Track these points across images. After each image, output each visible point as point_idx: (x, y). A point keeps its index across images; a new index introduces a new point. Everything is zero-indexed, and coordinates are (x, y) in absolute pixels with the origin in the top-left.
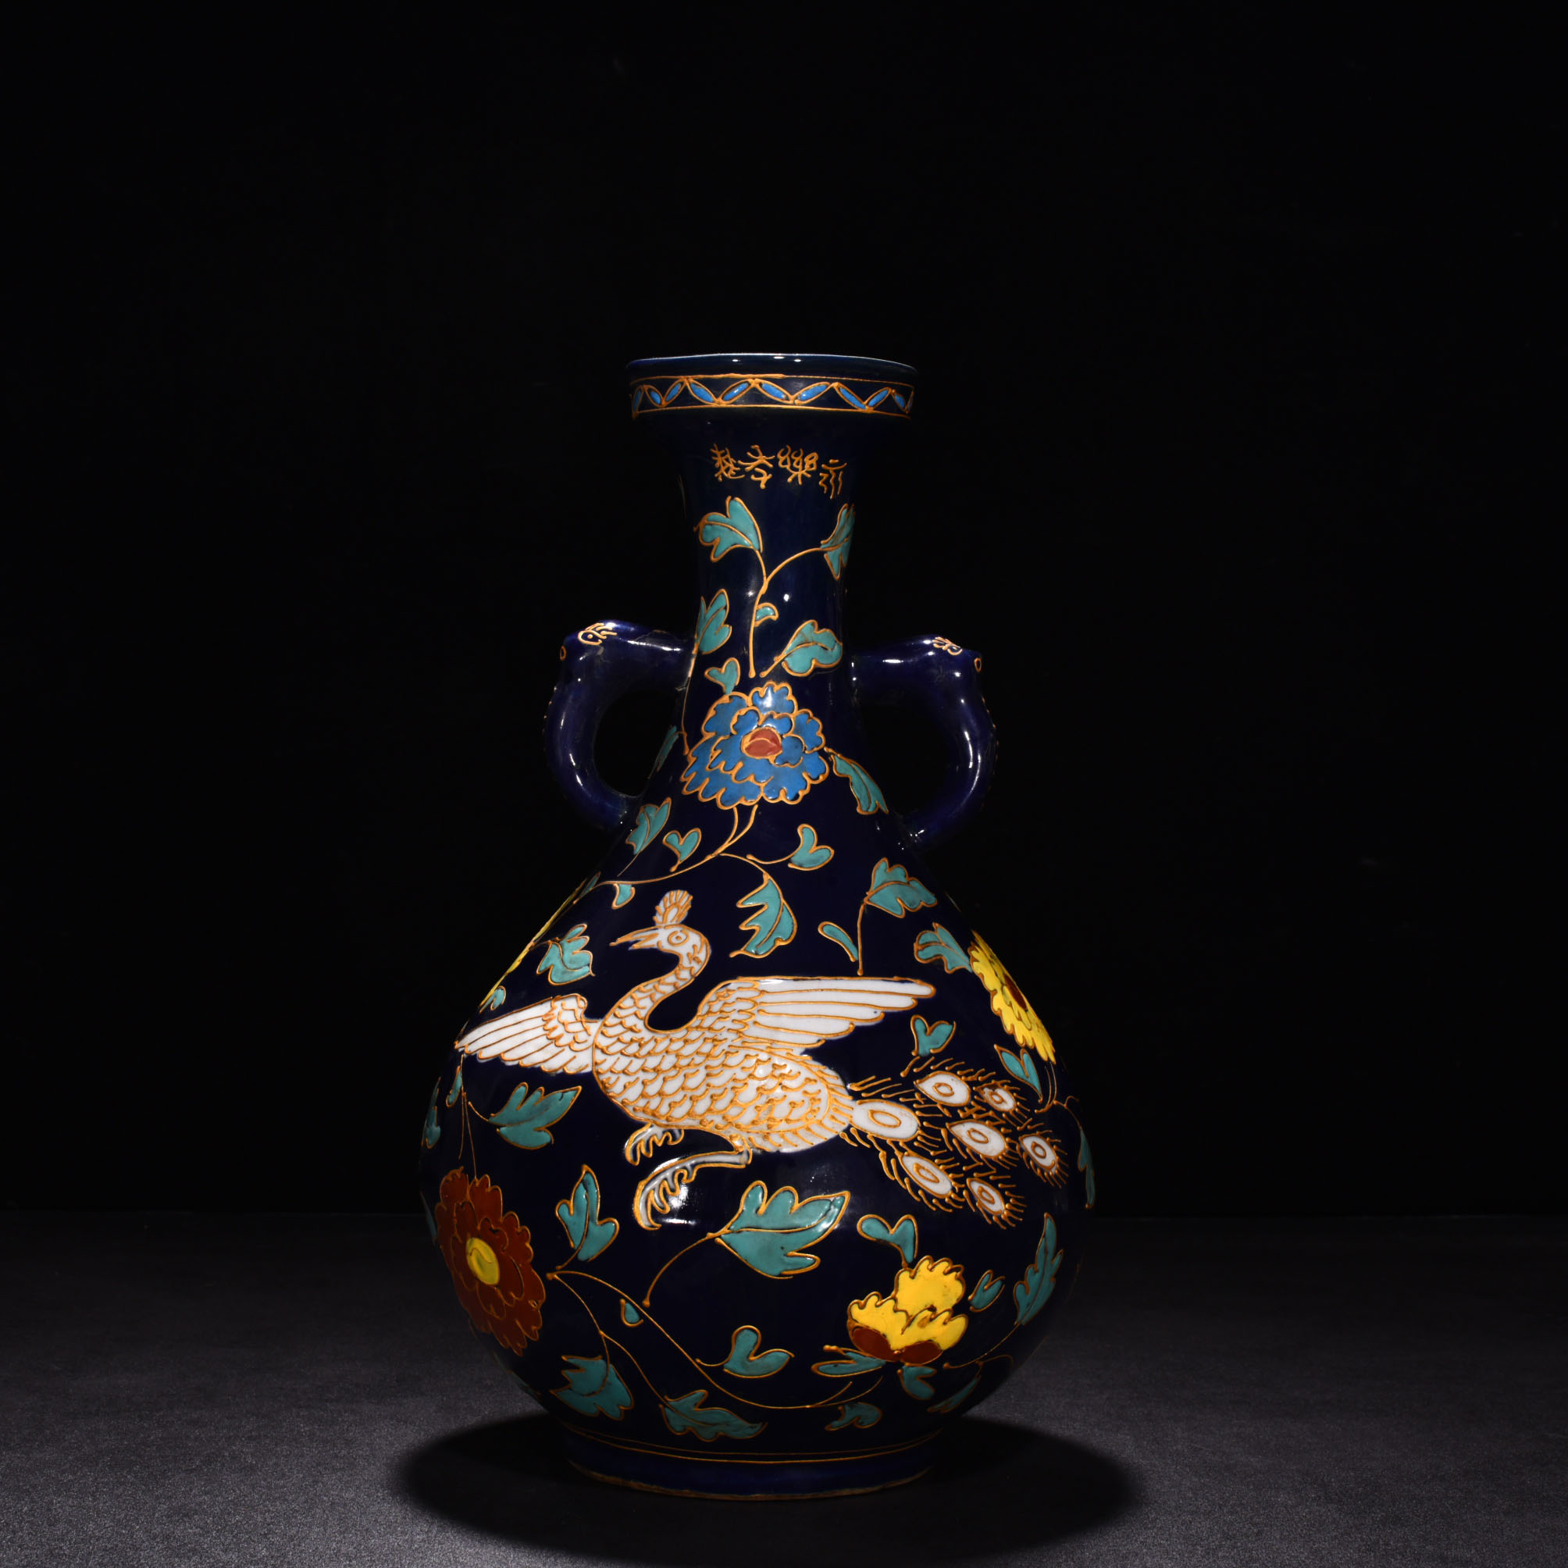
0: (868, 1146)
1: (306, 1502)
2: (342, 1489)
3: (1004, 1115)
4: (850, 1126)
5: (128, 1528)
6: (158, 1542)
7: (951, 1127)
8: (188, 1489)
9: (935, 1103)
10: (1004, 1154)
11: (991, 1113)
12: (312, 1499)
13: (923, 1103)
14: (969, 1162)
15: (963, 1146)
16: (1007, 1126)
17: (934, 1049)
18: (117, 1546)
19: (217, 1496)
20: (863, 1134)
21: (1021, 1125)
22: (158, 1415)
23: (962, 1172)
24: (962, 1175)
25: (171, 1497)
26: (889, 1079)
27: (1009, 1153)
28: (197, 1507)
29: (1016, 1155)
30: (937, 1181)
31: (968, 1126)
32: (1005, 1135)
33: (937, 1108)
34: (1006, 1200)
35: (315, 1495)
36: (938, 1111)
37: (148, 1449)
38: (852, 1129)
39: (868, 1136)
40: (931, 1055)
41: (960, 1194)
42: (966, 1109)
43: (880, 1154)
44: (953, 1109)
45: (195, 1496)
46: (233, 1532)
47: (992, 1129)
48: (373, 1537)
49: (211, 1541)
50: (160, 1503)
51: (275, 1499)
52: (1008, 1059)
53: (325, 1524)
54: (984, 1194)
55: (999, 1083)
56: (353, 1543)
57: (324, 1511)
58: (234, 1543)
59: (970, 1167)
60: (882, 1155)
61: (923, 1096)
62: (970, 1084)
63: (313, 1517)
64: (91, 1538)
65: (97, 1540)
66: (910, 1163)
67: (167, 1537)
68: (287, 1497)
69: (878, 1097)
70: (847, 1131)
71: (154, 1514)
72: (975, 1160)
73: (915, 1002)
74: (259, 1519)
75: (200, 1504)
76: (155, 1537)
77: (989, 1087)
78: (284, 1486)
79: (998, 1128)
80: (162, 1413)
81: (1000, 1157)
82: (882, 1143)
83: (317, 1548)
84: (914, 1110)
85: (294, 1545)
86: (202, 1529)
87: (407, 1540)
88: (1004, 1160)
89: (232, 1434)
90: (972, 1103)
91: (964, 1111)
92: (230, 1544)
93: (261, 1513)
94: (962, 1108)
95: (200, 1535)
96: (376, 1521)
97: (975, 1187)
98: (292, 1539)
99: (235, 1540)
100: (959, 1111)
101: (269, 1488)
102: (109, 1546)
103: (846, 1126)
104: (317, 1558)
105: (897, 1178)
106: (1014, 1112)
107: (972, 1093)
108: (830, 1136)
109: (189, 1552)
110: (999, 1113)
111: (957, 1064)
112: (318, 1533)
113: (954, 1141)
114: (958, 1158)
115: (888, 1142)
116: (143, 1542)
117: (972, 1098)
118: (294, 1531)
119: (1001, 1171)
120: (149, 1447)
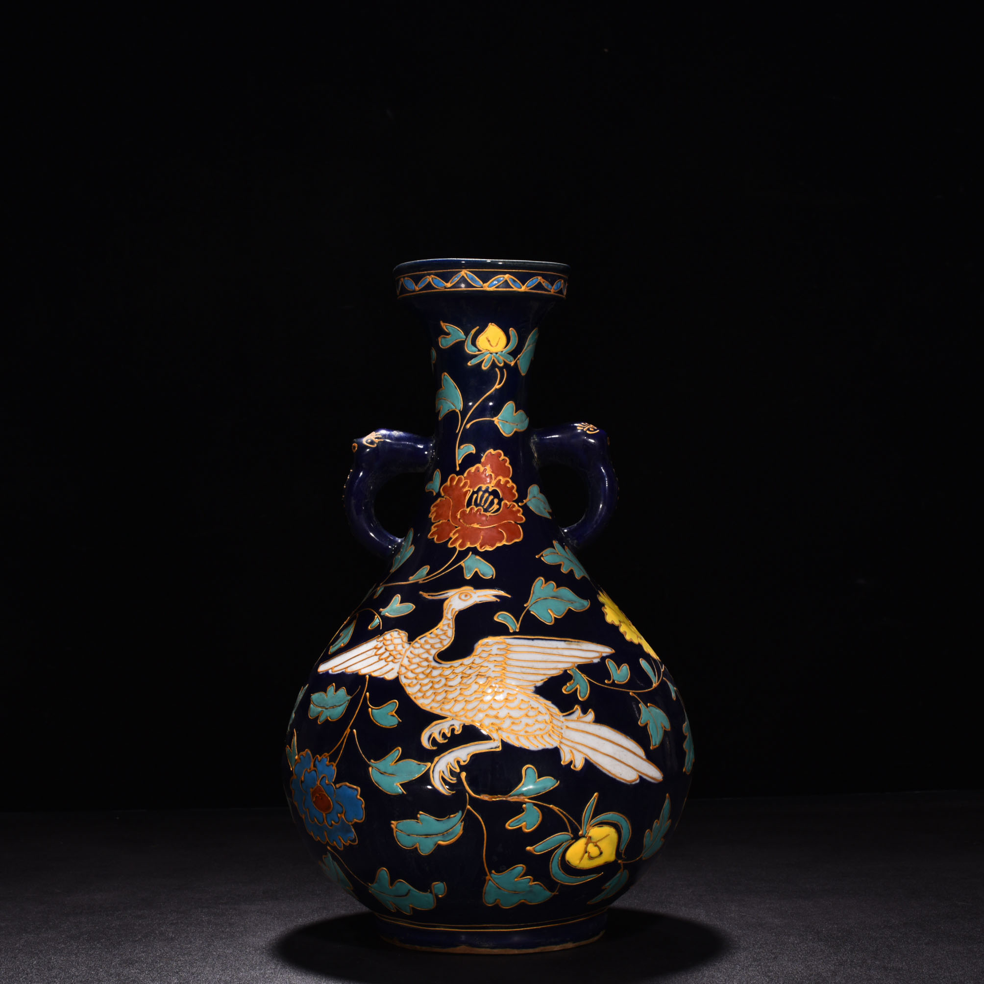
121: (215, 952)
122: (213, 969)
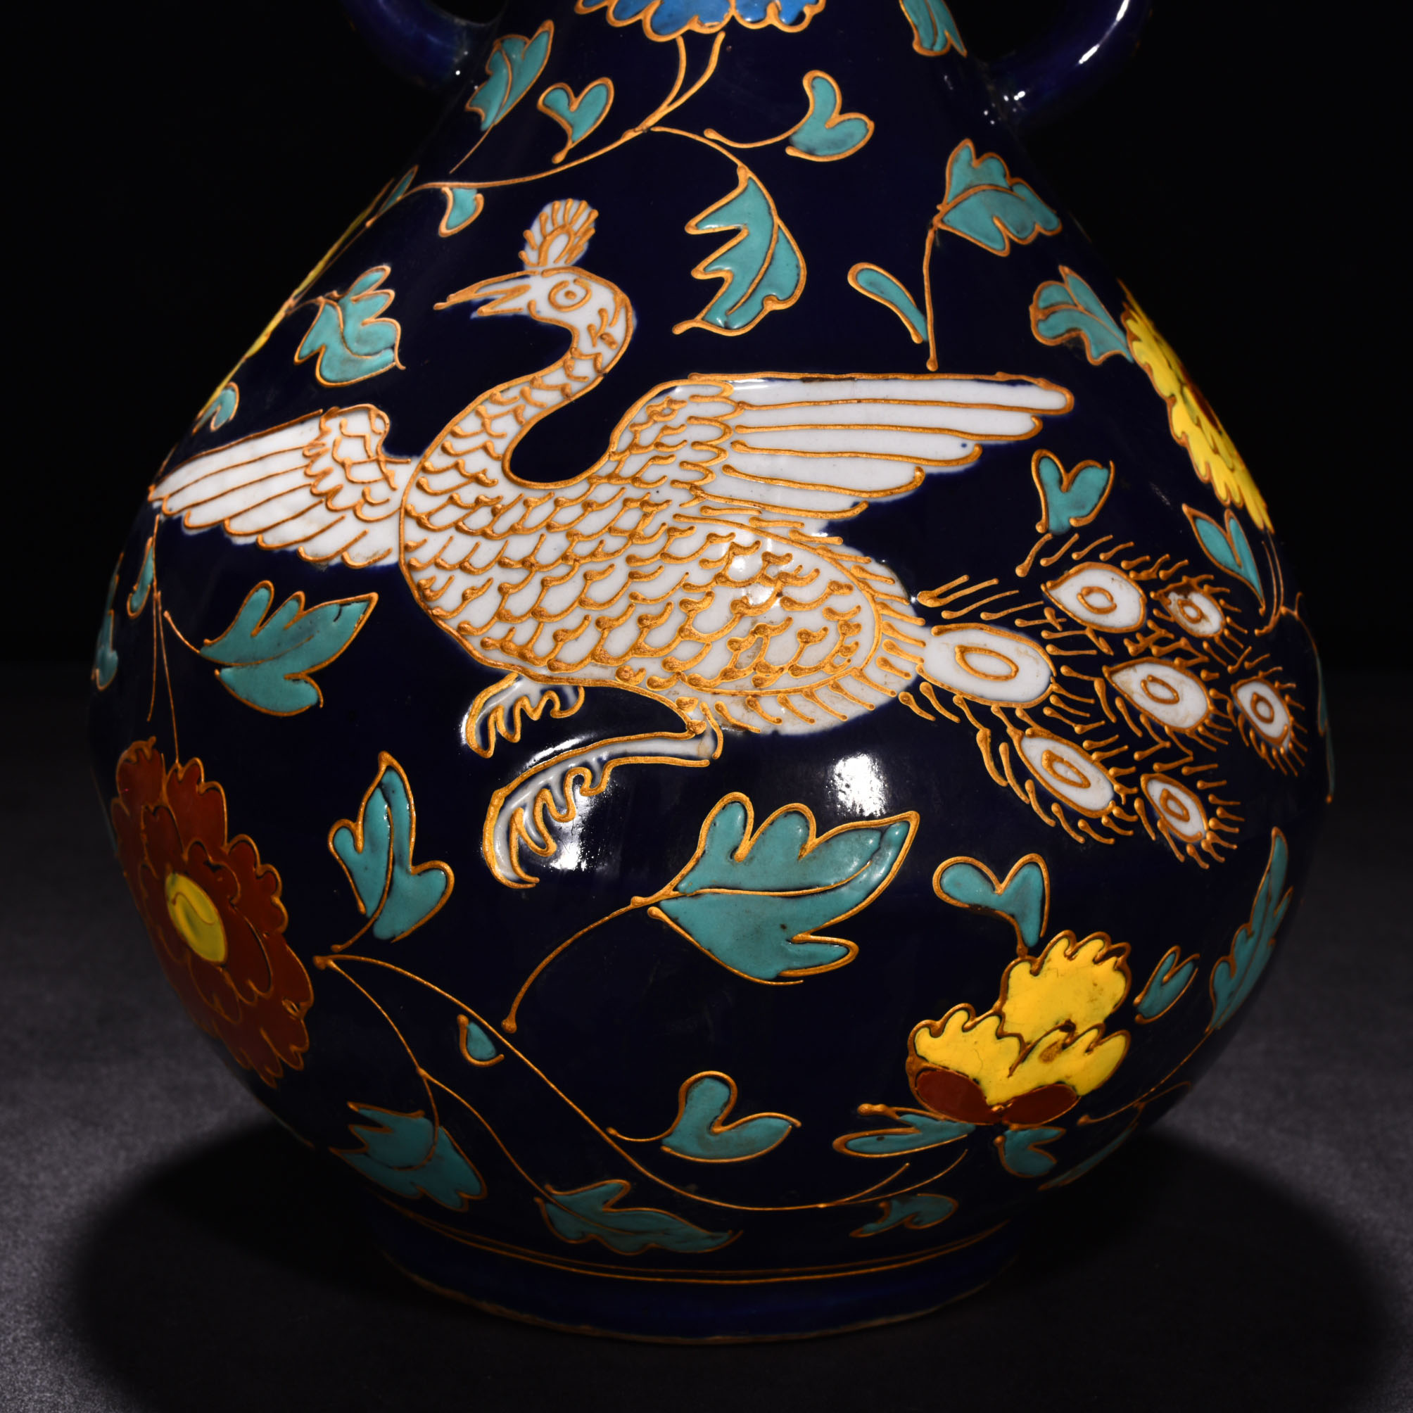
0: (955, 719)
3: (1205, 645)
4: (919, 680)
7: (1112, 673)
9: (1083, 628)
10: (1207, 722)
11: (1183, 642)
13: (1059, 628)
14: (1147, 742)
15: (1134, 711)
16: (1211, 666)
17: (1076, 518)
20: (944, 696)
21: (1233, 662)
23: (1132, 762)
24: (1133, 769)
26: (995, 582)
27: (1216, 719)
29: (1228, 723)
30: (1085, 784)
31: (1144, 670)
32: (1208, 685)
33: (1085, 637)
34: (1209, 812)
36: (1085, 643)
38: (923, 686)
39: (955, 699)
40: (1072, 530)
41: (1129, 809)
42: (1138, 637)
43: (979, 736)
44: (1115, 638)
47: (1184, 673)
52: (1206, 532)
54: (1172, 805)
55: (1194, 581)
59: (1148, 752)
60: (982, 736)
61: (1059, 613)
62: (1145, 586)
66: (1036, 749)
69: (973, 618)
70: (914, 688)
72: (1156, 738)
73: (1037, 422)
77: (1178, 591)
79: (1195, 671)
81: (1200, 729)
82: (981, 711)
84: (1043, 643)
88: (1208, 734)
90: (1150, 624)
91: (1135, 641)
94: (1130, 635)
97: (1156, 790)
100: (1126, 642)
103: (908, 681)
105: (1011, 781)
106: (1222, 636)
107: (1150, 605)
108: (877, 699)
110: (1196, 641)
111: (1121, 547)
113: (1118, 703)
114: (1127, 736)
115: (994, 709)
117: (1149, 615)
119: (1201, 755)
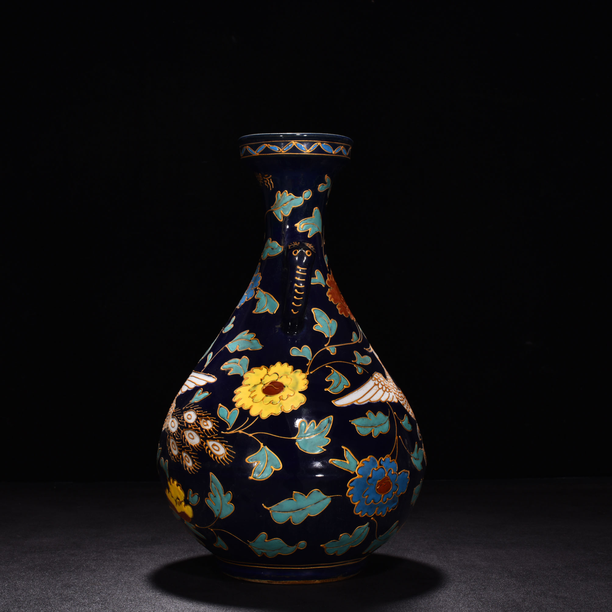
1: (115, 582)
2: (129, 577)
5: (46, 591)
6: (57, 596)
8: (69, 578)
12: (117, 581)
18: (41, 598)
19: (80, 580)
22: (58, 552)
25: (63, 580)
28: (73, 584)
35: (119, 579)
37: (54, 564)
45: (72, 580)
46: (86, 592)
48: (141, 594)
49: (78, 596)
50: (58, 583)
51: (103, 581)
53: (122, 589)
56: (133, 596)
57: (122, 585)
58: (87, 596)
63: (118, 587)
64: (31, 595)
65: (34, 596)
67: (61, 594)
68: (107, 580)
71: (56, 587)
74: (97, 588)
75: (74, 583)
76: (56, 594)
78: (106, 576)
80: (60, 551)
83: (119, 598)
85: (110, 596)
86: (74, 591)
87: (154, 595)
89: (86, 558)
92: (85, 596)
93: (97, 586)
95: (74, 593)
96: (142, 588)
98: (109, 594)
99: (87, 595)
101: (101, 577)
102: (38, 598)
104: (119, 601)
109: (69, 599)
112: (119, 592)
116: (52, 596)
118: (110, 592)
120: (54, 563)
121: (122, 579)
122: (122, 591)
